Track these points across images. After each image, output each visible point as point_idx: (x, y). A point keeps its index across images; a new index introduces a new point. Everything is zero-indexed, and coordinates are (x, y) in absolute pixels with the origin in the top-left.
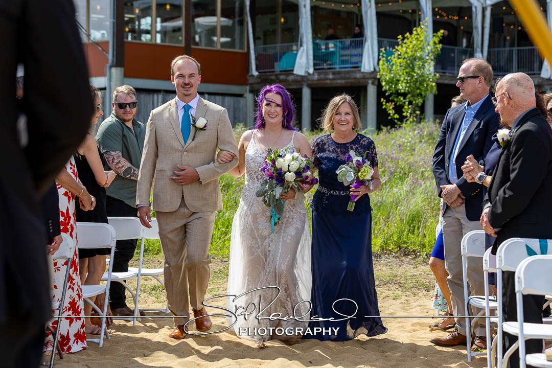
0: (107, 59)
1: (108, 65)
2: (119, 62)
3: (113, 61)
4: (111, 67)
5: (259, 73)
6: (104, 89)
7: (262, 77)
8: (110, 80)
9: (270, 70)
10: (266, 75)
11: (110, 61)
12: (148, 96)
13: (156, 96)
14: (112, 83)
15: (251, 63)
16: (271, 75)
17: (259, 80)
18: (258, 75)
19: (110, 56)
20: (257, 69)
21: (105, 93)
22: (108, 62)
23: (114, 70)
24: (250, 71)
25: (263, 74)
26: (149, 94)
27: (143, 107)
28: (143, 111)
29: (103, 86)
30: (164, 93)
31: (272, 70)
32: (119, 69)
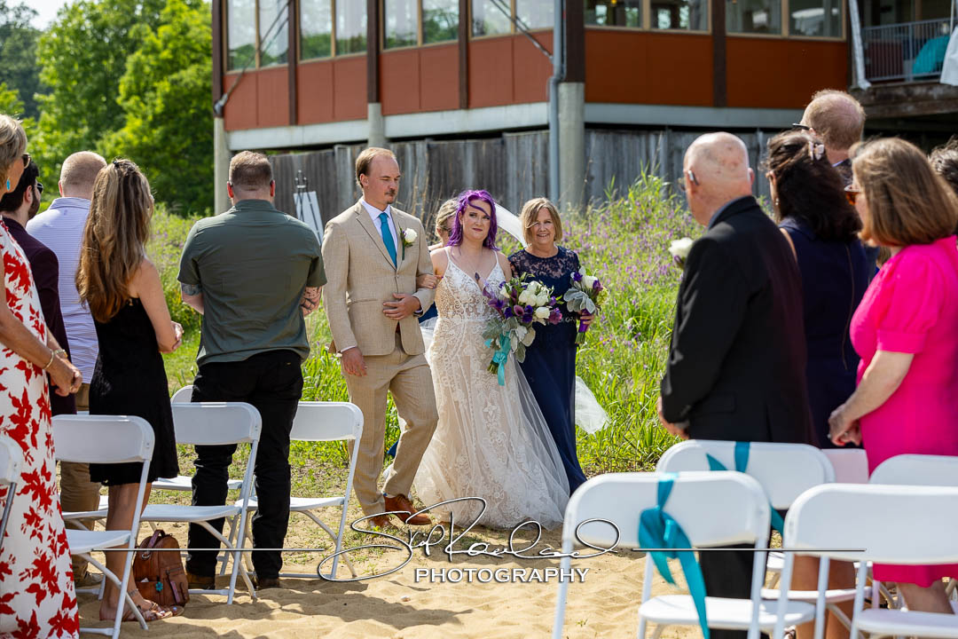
0: (552, 67)
1: (552, 79)
2: (574, 71)
3: (562, 71)
4: (558, 83)
5: (872, 83)
6: (546, 127)
7: (878, 92)
8: (557, 109)
9: (895, 77)
10: (886, 88)
11: (556, 70)
12: (637, 139)
13: (652, 139)
14: (560, 115)
15: (855, 62)
16: (898, 87)
17: (872, 98)
18: (869, 88)
19: (556, 60)
20: (868, 76)
21: (548, 134)
22: (552, 74)
23: (563, 88)
24: (854, 81)
25: (882, 85)
26: (639, 135)
27: (626, 162)
28: (625, 170)
29: (544, 122)
30: (670, 131)
31: (899, 77)
32: (574, 86)
